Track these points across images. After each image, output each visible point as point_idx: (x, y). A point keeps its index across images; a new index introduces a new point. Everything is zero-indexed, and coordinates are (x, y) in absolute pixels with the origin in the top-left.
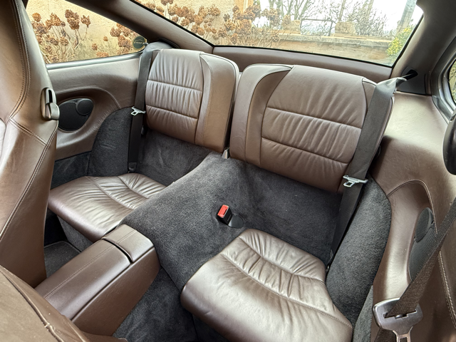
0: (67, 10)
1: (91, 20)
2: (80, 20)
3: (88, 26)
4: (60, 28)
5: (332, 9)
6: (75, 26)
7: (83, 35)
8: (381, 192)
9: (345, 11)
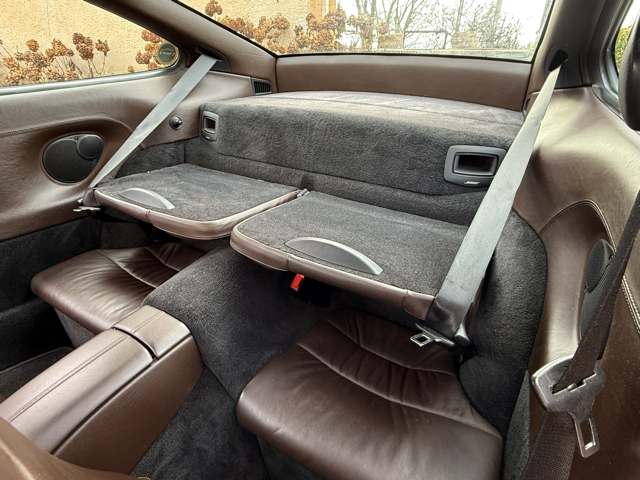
0: (76, 34)
1: (109, 46)
2: (94, 46)
3: (105, 54)
4: (67, 58)
5: (445, 16)
6: (87, 55)
7: (99, 67)
8: (530, 231)
9: (463, 19)
